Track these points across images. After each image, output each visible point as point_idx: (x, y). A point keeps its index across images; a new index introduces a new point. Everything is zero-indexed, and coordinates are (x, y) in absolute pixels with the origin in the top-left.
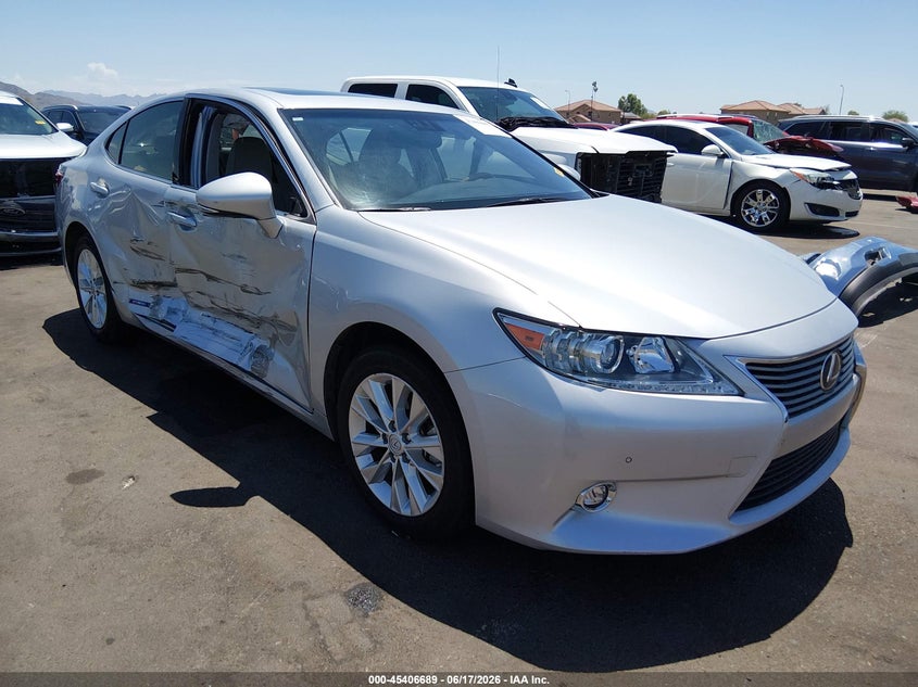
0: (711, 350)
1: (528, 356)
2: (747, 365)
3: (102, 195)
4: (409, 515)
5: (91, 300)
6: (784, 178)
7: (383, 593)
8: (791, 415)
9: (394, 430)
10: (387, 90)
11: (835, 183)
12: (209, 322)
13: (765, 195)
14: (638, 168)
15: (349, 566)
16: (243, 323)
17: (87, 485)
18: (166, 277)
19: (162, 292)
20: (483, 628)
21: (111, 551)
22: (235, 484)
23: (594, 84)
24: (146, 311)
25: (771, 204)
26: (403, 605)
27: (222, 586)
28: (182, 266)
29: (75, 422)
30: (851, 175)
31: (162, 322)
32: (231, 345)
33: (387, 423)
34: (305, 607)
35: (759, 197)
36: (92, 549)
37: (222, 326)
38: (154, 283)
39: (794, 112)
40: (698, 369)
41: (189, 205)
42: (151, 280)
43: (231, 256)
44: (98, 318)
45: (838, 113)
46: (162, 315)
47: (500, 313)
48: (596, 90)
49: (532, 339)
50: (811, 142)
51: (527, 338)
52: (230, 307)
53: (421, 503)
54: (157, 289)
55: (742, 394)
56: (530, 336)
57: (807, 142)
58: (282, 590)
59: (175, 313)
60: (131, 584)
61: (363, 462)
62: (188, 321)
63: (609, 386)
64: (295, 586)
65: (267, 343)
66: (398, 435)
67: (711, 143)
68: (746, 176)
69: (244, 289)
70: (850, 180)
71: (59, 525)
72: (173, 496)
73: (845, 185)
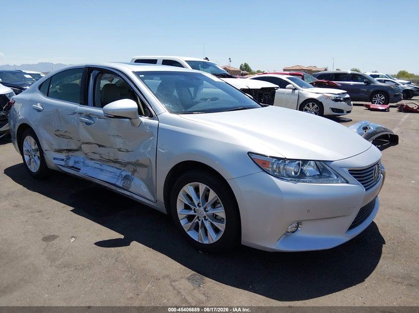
0: (335, 165)
1: (264, 171)
2: (349, 171)
3: (39, 111)
4: (208, 243)
5: (30, 159)
6: (321, 98)
7: (204, 277)
8: (366, 190)
9: (200, 207)
10: (154, 62)
11: (342, 99)
12: (98, 166)
13: (313, 105)
14: (265, 94)
15: (185, 267)
16: (118, 165)
17: (53, 242)
18: (73, 147)
19: (70, 154)
20: (251, 287)
21: (76, 269)
22: (122, 237)
23: (230, 59)
24: (63, 163)
25: (316, 109)
26: (214, 281)
27: (132, 279)
28: (85, 141)
29: (37, 215)
30: (348, 96)
31: (72, 167)
32: (111, 175)
33: (196, 204)
34: (172, 285)
35: (311, 106)
36: (66, 269)
37: (105, 167)
38: (67, 150)
39: (314, 70)
40: (330, 173)
41: (91, 114)
42: (65, 148)
43: (113, 136)
44: (34, 167)
45: (332, 70)
46: (71, 163)
47: (250, 154)
48: (230, 61)
49: (265, 164)
50: (328, 82)
51: (263, 163)
52: (111, 158)
53: (213, 238)
54: (67, 153)
55: (347, 182)
56: (265, 163)
57: (326, 82)
58: (160, 279)
59: (78, 163)
60: (90, 283)
61: (183, 222)
62: (87, 166)
63: (299, 181)
64: (165, 277)
65: (130, 174)
66: (202, 209)
67: (289, 84)
68: (304, 97)
69: (119, 150)
70: (347, 98)
71: (46, 260)
72: (95, 244)
73: (346, 100)
